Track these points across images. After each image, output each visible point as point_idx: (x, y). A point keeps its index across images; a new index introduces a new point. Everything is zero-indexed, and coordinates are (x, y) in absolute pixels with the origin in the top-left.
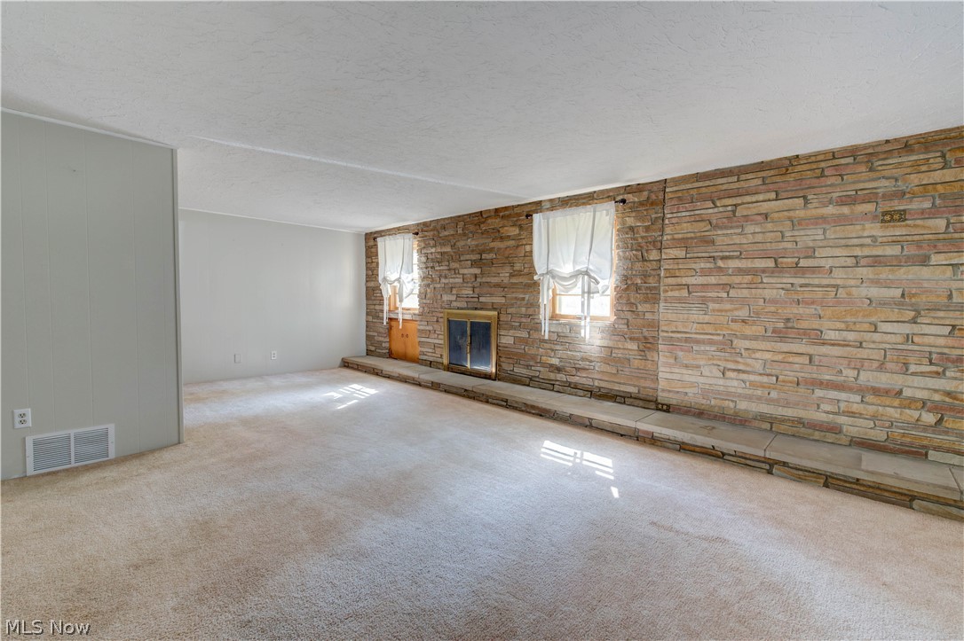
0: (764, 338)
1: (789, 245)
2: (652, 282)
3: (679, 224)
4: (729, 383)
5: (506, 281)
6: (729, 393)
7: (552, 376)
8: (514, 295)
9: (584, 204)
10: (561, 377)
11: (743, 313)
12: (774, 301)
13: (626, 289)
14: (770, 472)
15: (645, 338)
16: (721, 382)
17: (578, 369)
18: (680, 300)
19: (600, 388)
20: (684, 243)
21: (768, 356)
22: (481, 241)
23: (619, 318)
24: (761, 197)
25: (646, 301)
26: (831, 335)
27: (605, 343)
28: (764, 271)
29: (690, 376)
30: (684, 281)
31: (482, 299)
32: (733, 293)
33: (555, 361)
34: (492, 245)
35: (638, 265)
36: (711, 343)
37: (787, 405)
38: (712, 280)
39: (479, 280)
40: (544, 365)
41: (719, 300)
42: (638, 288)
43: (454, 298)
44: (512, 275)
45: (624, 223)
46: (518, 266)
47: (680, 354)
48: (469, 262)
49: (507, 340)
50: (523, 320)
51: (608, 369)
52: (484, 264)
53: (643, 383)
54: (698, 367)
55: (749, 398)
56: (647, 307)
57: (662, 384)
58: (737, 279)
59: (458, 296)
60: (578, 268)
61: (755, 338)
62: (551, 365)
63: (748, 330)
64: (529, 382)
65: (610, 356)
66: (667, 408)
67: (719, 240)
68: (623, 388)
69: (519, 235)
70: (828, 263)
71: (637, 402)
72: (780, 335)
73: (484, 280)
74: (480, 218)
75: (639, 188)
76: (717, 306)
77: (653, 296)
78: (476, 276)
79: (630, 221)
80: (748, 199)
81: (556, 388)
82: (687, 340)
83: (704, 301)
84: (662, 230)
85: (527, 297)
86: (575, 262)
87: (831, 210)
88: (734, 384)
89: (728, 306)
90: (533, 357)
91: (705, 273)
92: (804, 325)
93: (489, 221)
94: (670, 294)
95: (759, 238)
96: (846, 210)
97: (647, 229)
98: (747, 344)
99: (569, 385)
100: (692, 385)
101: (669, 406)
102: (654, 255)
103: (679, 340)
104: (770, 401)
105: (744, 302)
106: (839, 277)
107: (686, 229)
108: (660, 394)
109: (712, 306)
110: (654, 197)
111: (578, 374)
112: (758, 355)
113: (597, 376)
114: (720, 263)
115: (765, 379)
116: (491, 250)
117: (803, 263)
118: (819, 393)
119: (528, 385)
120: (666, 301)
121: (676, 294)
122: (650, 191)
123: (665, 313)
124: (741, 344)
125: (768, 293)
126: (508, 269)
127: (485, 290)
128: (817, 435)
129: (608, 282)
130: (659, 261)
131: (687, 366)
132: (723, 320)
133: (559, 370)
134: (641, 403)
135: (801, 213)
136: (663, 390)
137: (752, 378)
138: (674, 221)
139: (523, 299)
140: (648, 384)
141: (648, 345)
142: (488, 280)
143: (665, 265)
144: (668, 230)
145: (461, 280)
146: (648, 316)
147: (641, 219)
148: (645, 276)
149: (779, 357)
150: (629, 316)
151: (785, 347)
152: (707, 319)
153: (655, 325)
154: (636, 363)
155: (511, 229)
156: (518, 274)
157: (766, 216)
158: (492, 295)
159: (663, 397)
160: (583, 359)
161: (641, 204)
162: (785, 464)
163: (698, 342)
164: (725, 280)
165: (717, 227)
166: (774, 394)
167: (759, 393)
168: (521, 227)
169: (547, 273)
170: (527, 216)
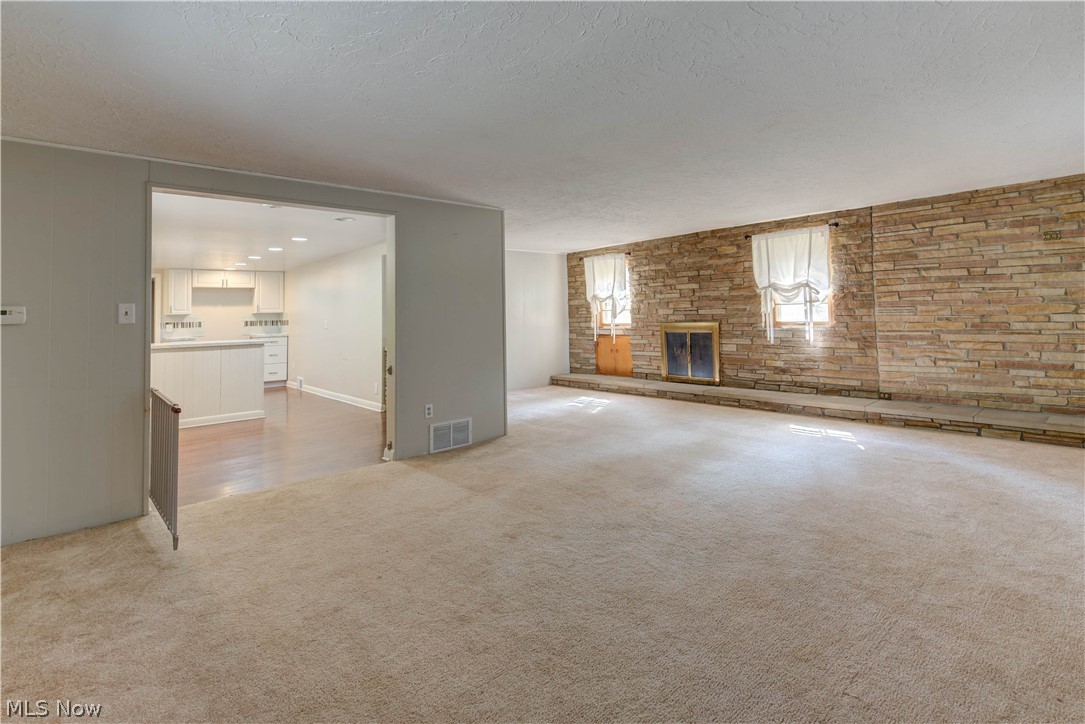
0: (966, 332)
1: (978, 258)
2: (867, 290)
3: (886, 242)
4: (940, 370)
5: (726, 294)
6: (941, 379)
7: (778, 377)
8: (735, 307)
9: (799, 226)
10: (787, 377)
11: (946, 313)
12: (970, 302)
13: (844, 297)
14: (979, 435)
15: (864, 338)
16: (933, 370)
17: (802, 370)
18: (892, 304)
19: (825, 385)
20: (892, 257)
21: (970, 346)
22: (698, 259)
23: (838, 322)
24: (952, 221)
25: (863, 306)
26: (1017, 326)
27: (828, 344)
28: (960, 278)
29: (906, 367)
30: (895, 288)
31: (700, 312)
32: (936, 297)
33: (780, 364)
34: (710, 262)
35: (853, 277)
36: (922, 338)
37: (989, 384)
38: (919, 287)
39: (697, 294)
40: (768, 368)
41: (925, 303)
42: (854, 296)
43: (671, 312)
44: (731, 289)
45: (837, 242)
46: (737, 281)
47: (897, 349)
48: (686, 278)
49: (729, 347)
50: (746, 329)
51: (832, 367)
52: (703, 280)
53: (865, 377)
54: (913, 359)
55: (958, 381)
56: (864, 311)
57: (883, 376)
58: (939, 286)
59: (675, 310)
60: (798, 280)
61: (958, 332)
62: (776, 368)
63: (952, 326)
64: (755, 385)
65: (832, 355)
66: (889, 397)
67: (921, 255)
68: (847, 383)
69: (738, 253)
70: (1008, 271)
71: (861, 394)
72: (978, 328)
73: (703, 294)
74: (696, 239)
75: (849, 213)
76: (924, 308)
77: (868, 302)
78: (694, 291)
79: (843, 240)
80: (941, 222)
81: (782, 388)
82: (901, 337)
83: (913, 304)
84: (872, 247)
85: (748, 308)
86: (795, 276)
87: (1006, 231)
88: (944, 371)
89: (934, 308)
90: (758, 362)
91: (911, 281)
92: (996, 319)
93: (706, 241)
94: (883, 299)
95: (953, 253)
96: (1017, 231)
97: (859, 246)
98: (952, 337)
99: (795, 384)
100: (909, 375)
101: (890, 394)
102: (866, 268)
103: (895, 337)
104: (975, 383)
105: (946, 303)
106: (1018, 281)
107: (893, 246)
108: (881, 385)
109: (919, 308)
110: (862, 220)
111: (804, 373)
112: (962, 346)
113: (822, 375)
114: (924, 273)
115: (969, 365)
116: (709, 267)
117: (989, 271)
118: (1013, 372)
119: (754, 388)
120: (880, 306)
121: (889, 299)
122: (859, 216)
123: (879, 315)
124: (947, 337)
125: (965, 296)
126: (727, 284)
127: (705, 303)
128: (1015, 406)
129: (827, 291)
130: (872, 272)
131: (903, 359)
132: (931, 319)
133: (784, 371)
134: (865, 394)
135: (984, 234)
136: (884, 382)
137: (959, 364)
138: (881, 240)
139: (745, 310)
140: (870, 377)
141: (867, 343)
142: (708, 294)
143: (877, 276)
144: (877, 247)
145: (678, 295)
146: (865, 319)
147: (853, 238)
148: (860, 286)
149: (979, 346)
150: (848, 319)
151: (982, 338)
152: (917, 318)
153: (872, 326)
154: (857, 360)
155: (731, 248)
156: (739, 287)
157: (957, 236)
158: (711, 307)
159: (884, 388)
160: (807, 360)
161: (851, 226)
162: (990, 426)
163: (911, 338)
164: (928, 286)
165: (918, 245)
166: (978, 377)
167: (966, 376)
168: (738, 246)
169: (769, 286)
170: (746, 237)
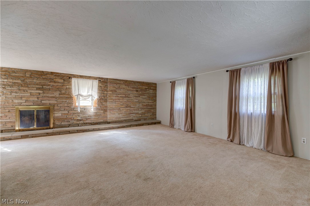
0: (124, 108)
1: (127, 93)
2: (106, 98)
3: (110, 87)
4: (120, 116)
5: (58, 96)
6: (120, 117)
7: (78, 122)
8: (61, 100)
9: (88, 78)
10: (82, 122)
11: (121, 104)
12: (125, 102)
13: (100, 99)
15: (105, 109)
16: (119, 116)
17: (87, 119)
18: (111, 102)
19: (94, 122)
20: (111, 91)
21: (125, 110)
22: (43, 81)
23: (98, 106)
24: (123, 85)
25: (105, 102)
26: (132, 106)
27: (95, 112)
28: (124, 97)
29: (113, 116)
30: (112, 98)
31: (42, 102)
32: (120, 100)
33: (79, 118)
34: (50, 83)
35: (102, 94)
36: (117, 109)
37: (128, 117)
38: (117, 98)
39: (41, 95)
40: (75, 120)
41: (118, 102)
42: (103, 99)
43: (24, 101)
44: (60, 94)
45: (99, 85)
46: (63, 92)
47: (111, 112)
48: (35, 88)
49: (58, 114)
50: (66, 108)
51: (96, 117)
52: (45, 90)
53: (104, 119)
54: (115, 114)
55: (123, 117)
56: (105, 103)
57: (108, 118)
58: (120, 98)
59: (26, 101)
61: (123, 108)
62: (78, 120)
63: (122, 106)
64: (69, 126)
65: (96, 115)
66: (109, 123)
67: (118, 91)
68: (100, 121)
69: (63, 82)
70: (131, 96)
71: (103, 123)
72: (126, 107)
73: (45, 95)
74: (41, 74)
75: (102, 78)
76: (118, 103)
77: (106, 101)
78: (39, 94)
79: (100, 85)
80: (121, 85)
81: (80, 125)
82: (113, 109)
83: (116, 102)
84: (107, 88)
85: (67, 101)
86: (88, 92)
87: (131, 89)
88: (121, 116)
89: (119, 103)
90: (71, 119)
91: (116, 97)
92: (129, 105)
93: (48, 75)
94: (110, 100)
95: (123, 92)
96: (133, 89)
97: (104, 87)
98: (122, 109)
99: (84, 123)
100: (114, 117)
101: (110, 122)
102: (106, 93)
103: (112, 109)
104: (125, 117)
105: (121, 102)
106: (132, 98)
107: (112, 88)
108: (108, 120)
109: (117, 103)
110: (105, 81)
111: (87, 120)
112: (124, 110)
113: (93, 120)
114: (118, 95)
115: (125, 114)
116: (49, 85)
117: (129, 96)
118: (131, 115)
119: (69, 127)
120: (109, 102)
121: (111, 100)
122: (104, 80)
123: (108, 104)
124: (121, 109)
125: (125, 100)
126: (58, 92)
127: (45, 98)
128: (131, 121)
129: (96, 97)
130: (107, 94)
131: (113, 114)
132: (119, 105)
133: (80, 120)
134: (104, 123)
135: (128, 89)
136: (109, 119)
137: (123, 114)
138: (110, 86)
139: (66, 102)
140: (106, 119)
141: (105, 111)
142: (47, 95)
143: (108, 95)
144: (108, 88)
145: (29, 95)
146: (105, 105)
147: (103, 85)
148: (104, 97)
149: (126, 110)
150: (101, 105)
151: (127, 109)
152: (116, 105)
153: (106, 107)
154: (103, 115)
155: (61, 80)
156: (64, 94)
157: (124, 88)
158: (49, 100)
159: (108, 121)
160: (88, 116)
161: (102, 82)
163: (115, 109)
164: (119, 98)
165: (117, 89)
166: (126, 116)
167: (124, 116)
168: (64, 80)
169: (79, 95)
170: (70, 78)
